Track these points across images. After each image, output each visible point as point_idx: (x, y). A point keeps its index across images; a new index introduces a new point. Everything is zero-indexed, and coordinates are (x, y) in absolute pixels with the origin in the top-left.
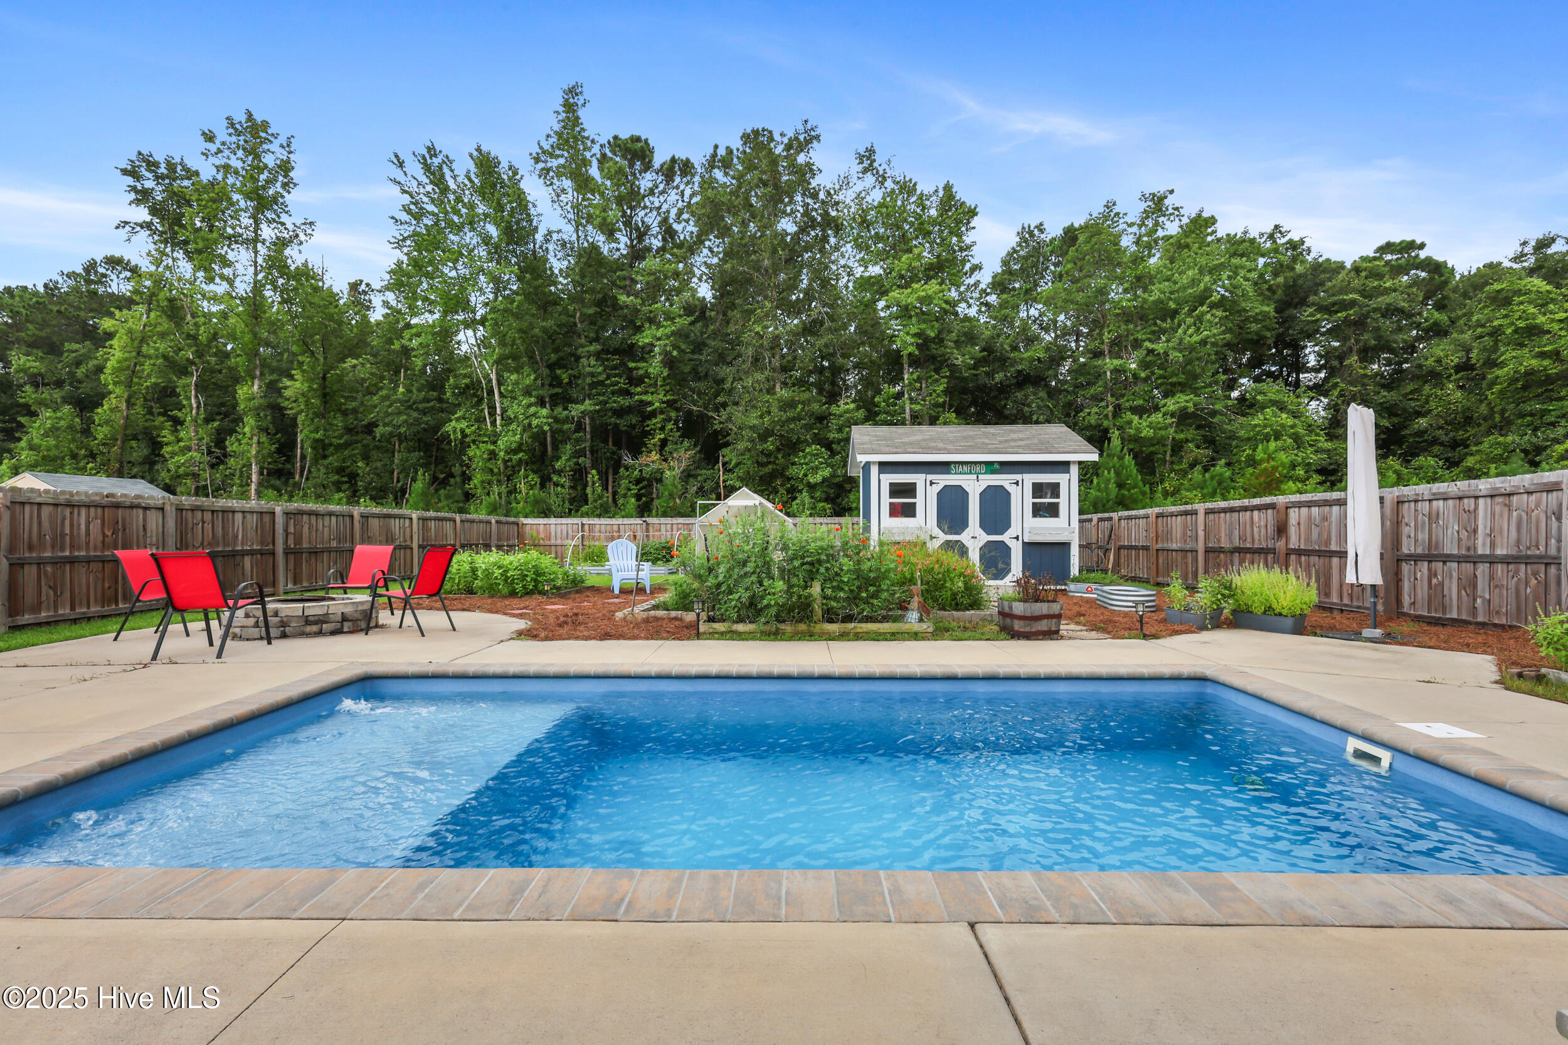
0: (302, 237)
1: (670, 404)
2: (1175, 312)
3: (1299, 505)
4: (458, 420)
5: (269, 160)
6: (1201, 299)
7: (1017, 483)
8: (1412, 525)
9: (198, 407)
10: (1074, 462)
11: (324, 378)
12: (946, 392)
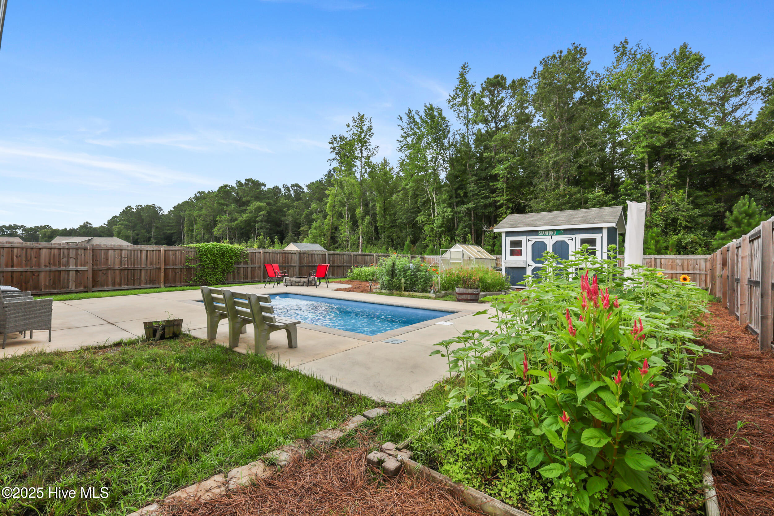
0: (375, 152)
1: (508, 200)
4: (421, 215)
5: (365, 128)
7: (572, 239)
9: (348, 217)
10: (605, 228)
11: (384, 203)
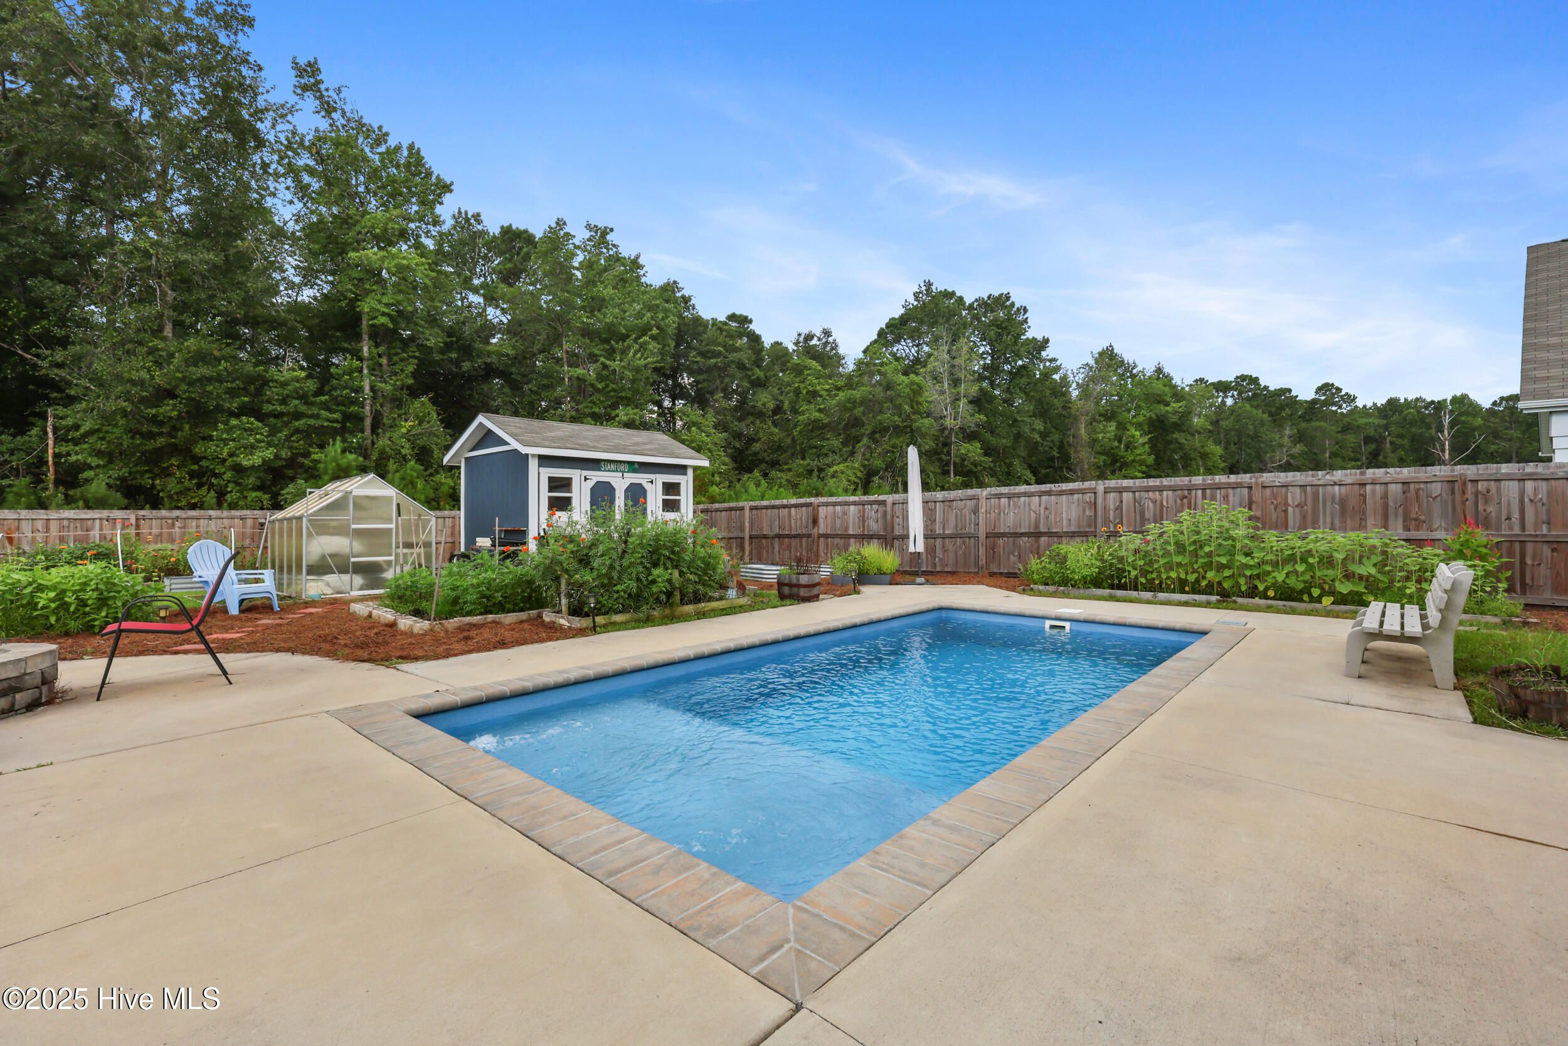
2: (624, 337)
3: (827, 504)
6: (644, 331)
8: (901, 517)
10: (691, 466)
12: (414, 375)
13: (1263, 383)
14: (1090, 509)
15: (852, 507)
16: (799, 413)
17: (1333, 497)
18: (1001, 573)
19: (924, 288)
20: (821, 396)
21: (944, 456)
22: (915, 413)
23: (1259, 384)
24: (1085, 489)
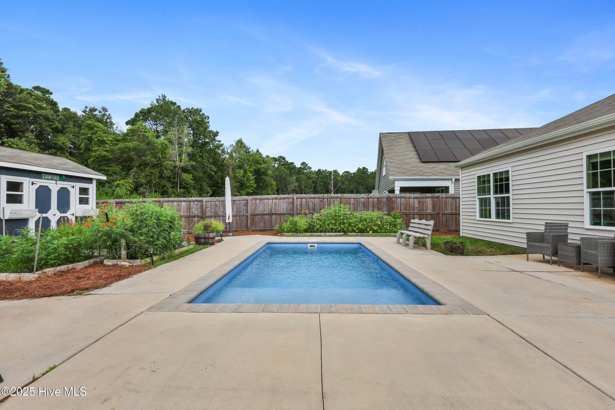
7: (73, 187)
8: (210, 208)
10: (95, 179)
13: (287, 160)
14: (291, 204)
15: (183, 203)
16: (91, 151)
17: (362, 202)
18: (257, 230)
19: (161, 98)
20: (107, 143)
21: (172, 179)
22: (162, 158)
23: (285, 160)
24: (290, 197)
